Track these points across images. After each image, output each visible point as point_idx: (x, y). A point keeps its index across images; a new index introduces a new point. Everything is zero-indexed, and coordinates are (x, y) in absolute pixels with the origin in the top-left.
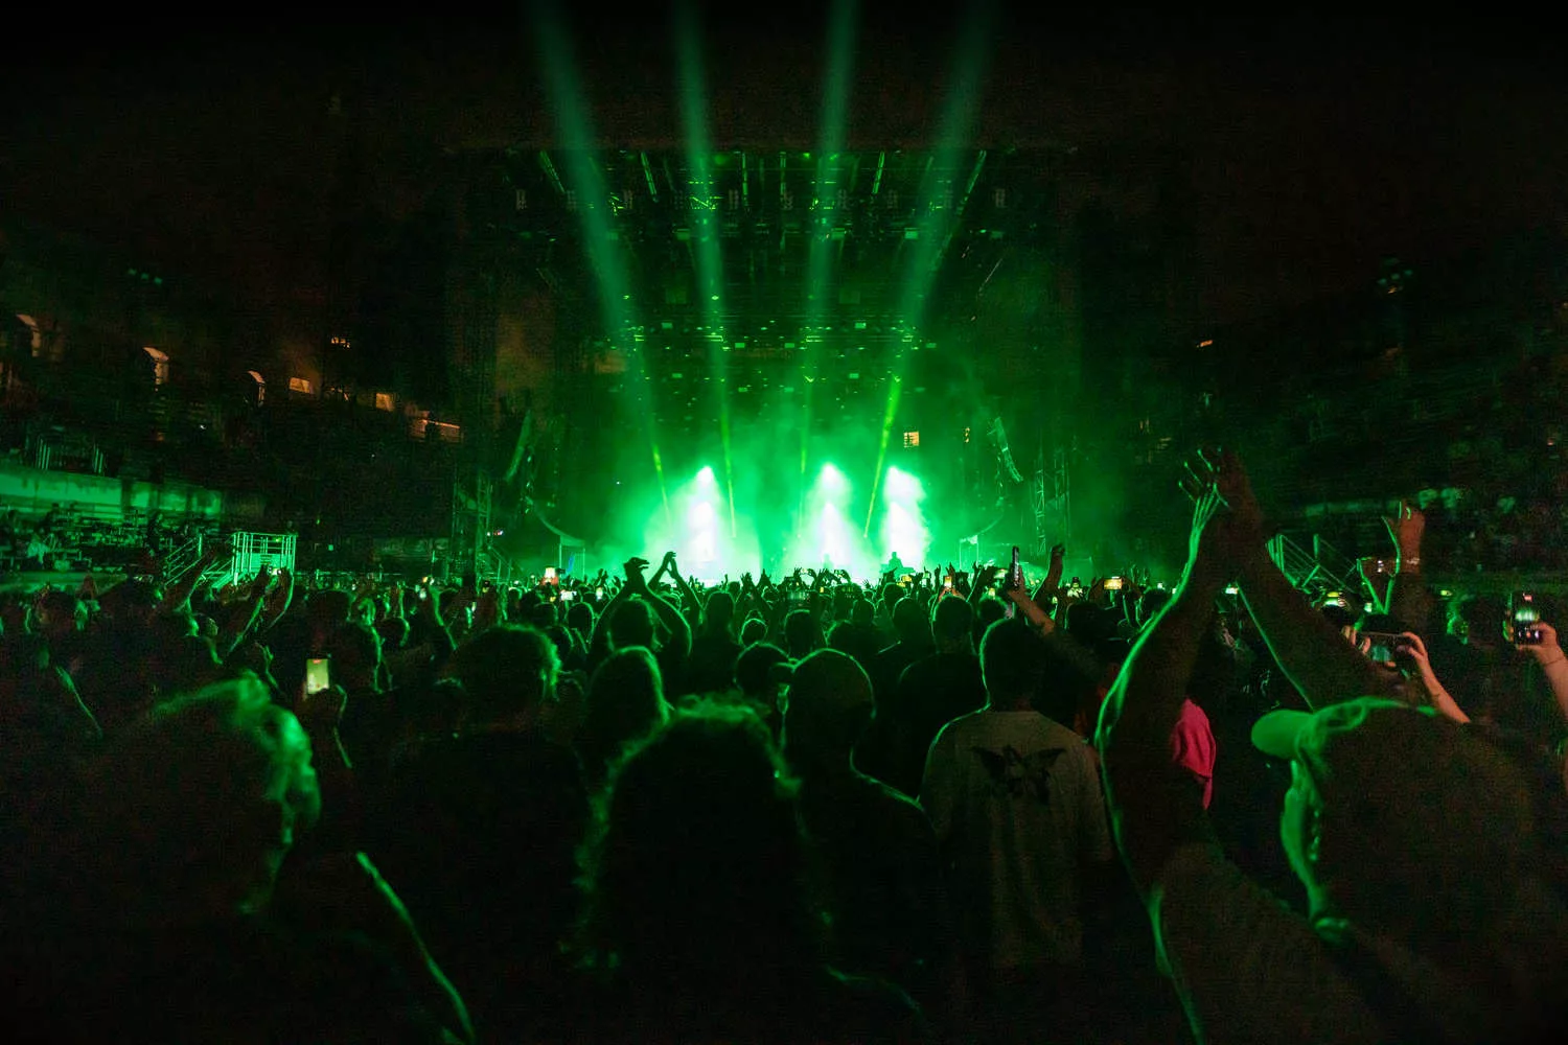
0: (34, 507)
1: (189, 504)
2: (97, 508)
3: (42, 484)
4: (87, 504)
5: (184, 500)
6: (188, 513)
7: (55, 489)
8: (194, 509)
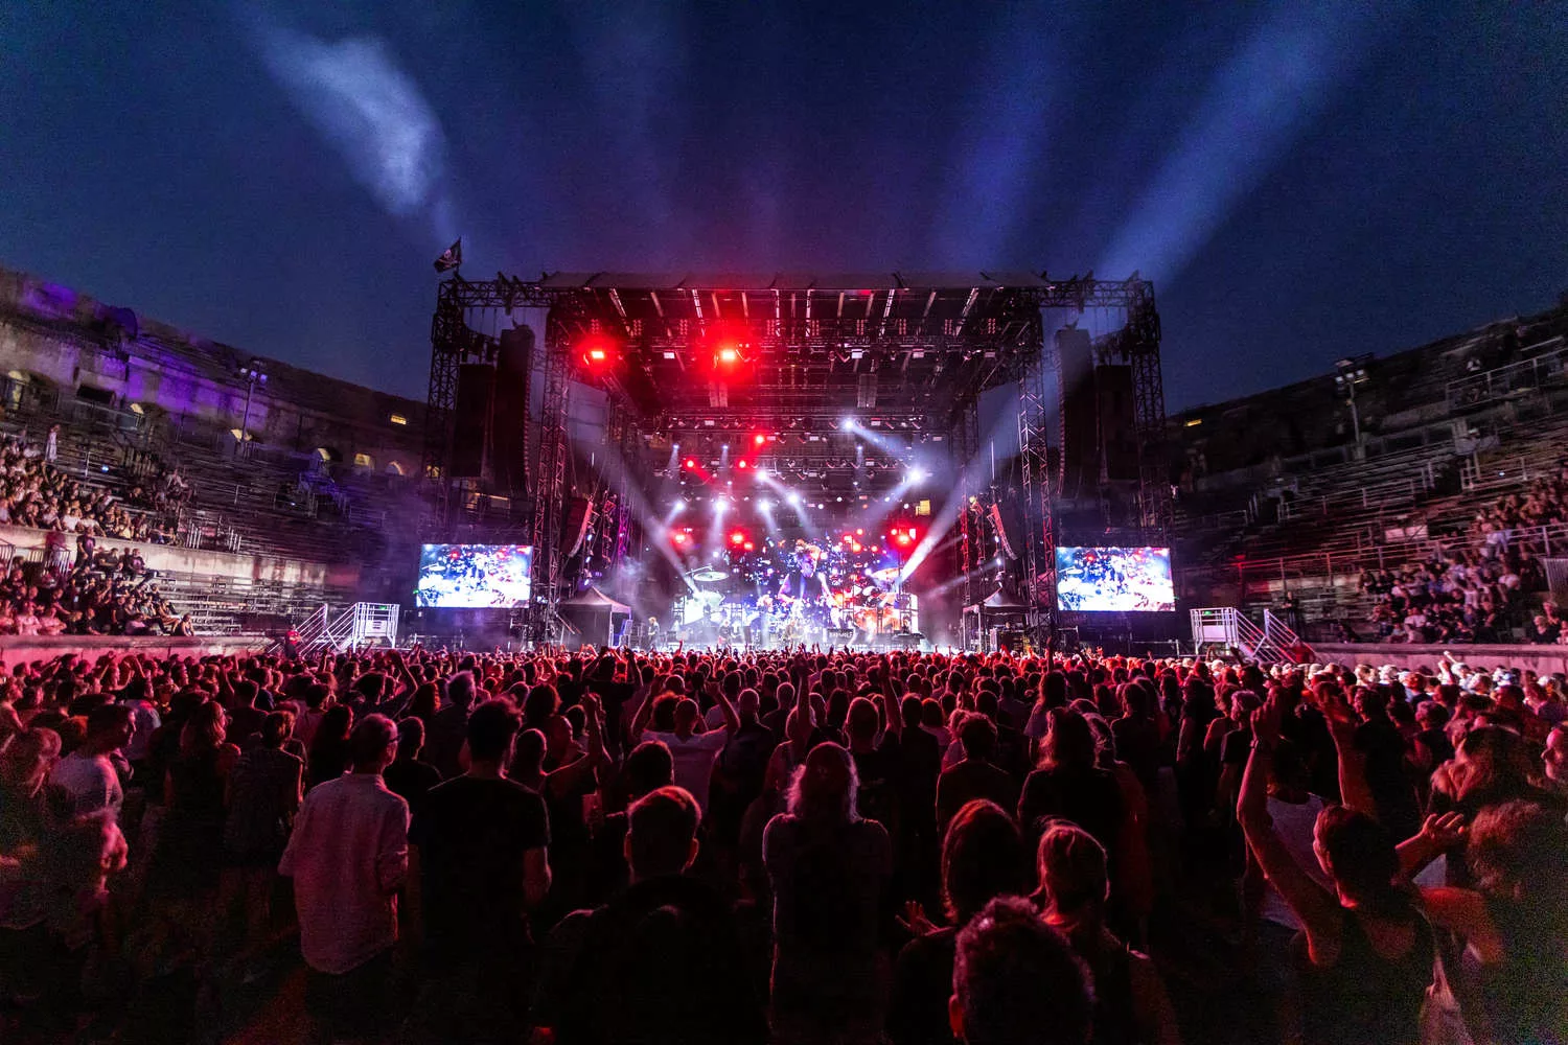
0: (191, 581)
1: (302, 576)
2: (236, 581)
3: (198, 561)
4: (226, 578)
5: (299, 572)
6: (301, 584)
7: (207, 565)
8: (305, 581)
